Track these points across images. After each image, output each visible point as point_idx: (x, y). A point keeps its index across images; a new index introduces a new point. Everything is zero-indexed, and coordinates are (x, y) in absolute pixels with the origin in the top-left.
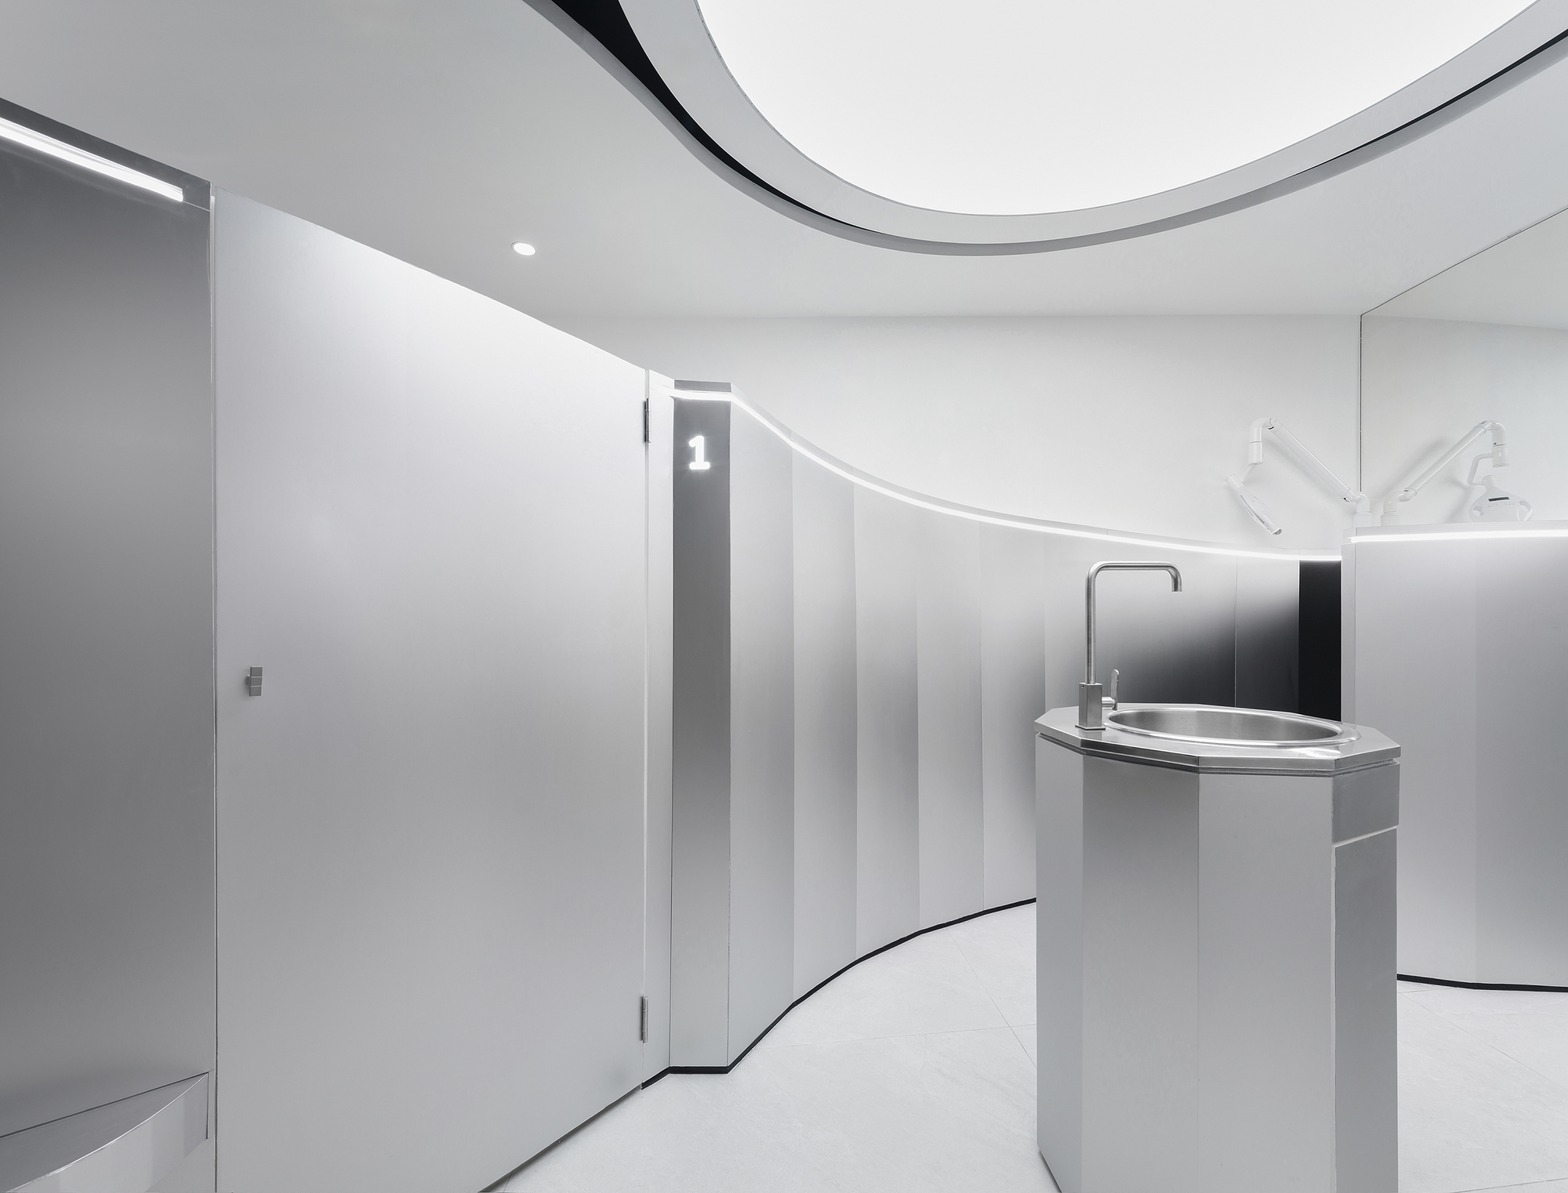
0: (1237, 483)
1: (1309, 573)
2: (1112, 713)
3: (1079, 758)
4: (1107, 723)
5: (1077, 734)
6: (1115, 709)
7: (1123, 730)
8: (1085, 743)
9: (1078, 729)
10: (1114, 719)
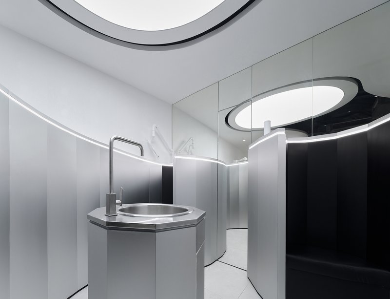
0: (150, 142)
1: (164, 168)
2: (120, 208)
3: (105, 231)
4: (118, 212)
5: (105, 219)
6: (121, 205)
7: (124, 215)
8: (108, 223)
9: (106, 217)
10: (121, 210)
